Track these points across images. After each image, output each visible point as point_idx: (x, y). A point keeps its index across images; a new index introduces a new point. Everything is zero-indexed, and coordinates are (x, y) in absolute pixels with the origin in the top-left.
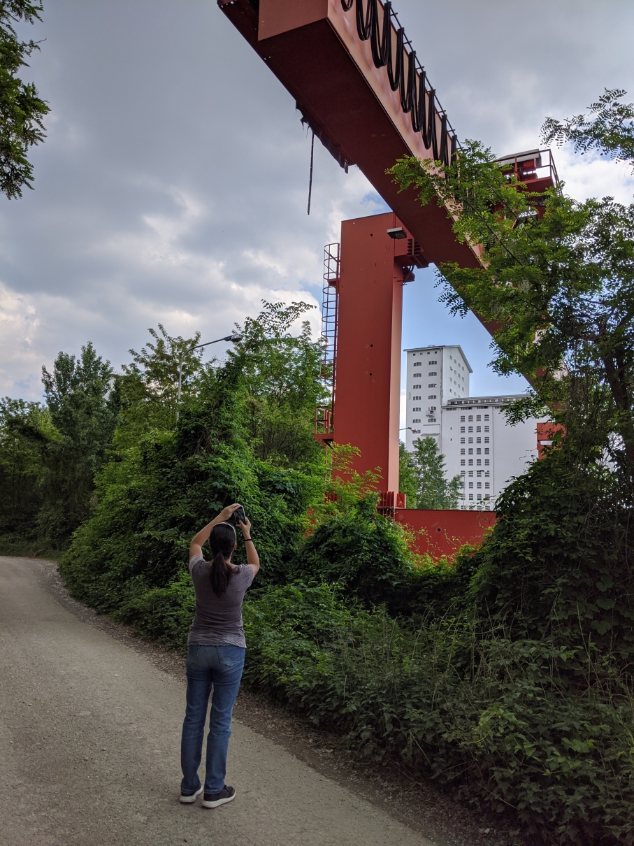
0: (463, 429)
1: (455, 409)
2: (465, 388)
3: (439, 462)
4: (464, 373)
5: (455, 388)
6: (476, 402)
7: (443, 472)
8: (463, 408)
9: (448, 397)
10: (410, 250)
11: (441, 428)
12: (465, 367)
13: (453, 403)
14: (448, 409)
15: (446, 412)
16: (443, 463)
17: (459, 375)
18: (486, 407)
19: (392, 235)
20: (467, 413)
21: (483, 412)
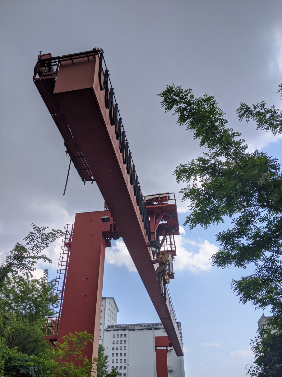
0: (114, 342)
1: (110, 331)
2: (115, 320)
3: (105, 360)
4: (115, 312)
5: (110, 319)
6: (121, 327)
7: (107, 366)
8: (114, 330)
9: (107, 324)
10: (111, 229)
11: (103, 341)
12: (116, 308)
13: (109, 327)
14: (107, 331)
15: (106, 332)
16: (107, 361)
17: (113, 313)
18: (125, 330)
19: (103, 220)
20: (116, 333)
21: (123, 333)
